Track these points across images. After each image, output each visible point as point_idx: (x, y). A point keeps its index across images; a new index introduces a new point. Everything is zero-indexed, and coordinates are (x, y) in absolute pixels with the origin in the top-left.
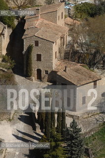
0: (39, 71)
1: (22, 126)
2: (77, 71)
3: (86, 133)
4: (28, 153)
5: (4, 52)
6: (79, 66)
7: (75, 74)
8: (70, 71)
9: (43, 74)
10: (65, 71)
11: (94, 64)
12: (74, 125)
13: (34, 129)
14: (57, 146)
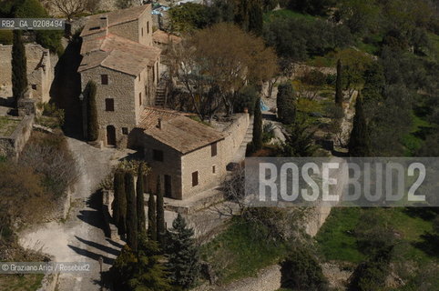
0: (111, 130)
1: (85, 230)
2: (180, 126)
3: (202, 238)
4: (98, 278)
5: (46, 98)
6: (183, 117)
7: (176, 131)
8: (167, 128)
9: (119, 134)
10: (158, 127)
11: (211, 112)
12: (179, 223)
13: (108, 234)
14: (152, 263)
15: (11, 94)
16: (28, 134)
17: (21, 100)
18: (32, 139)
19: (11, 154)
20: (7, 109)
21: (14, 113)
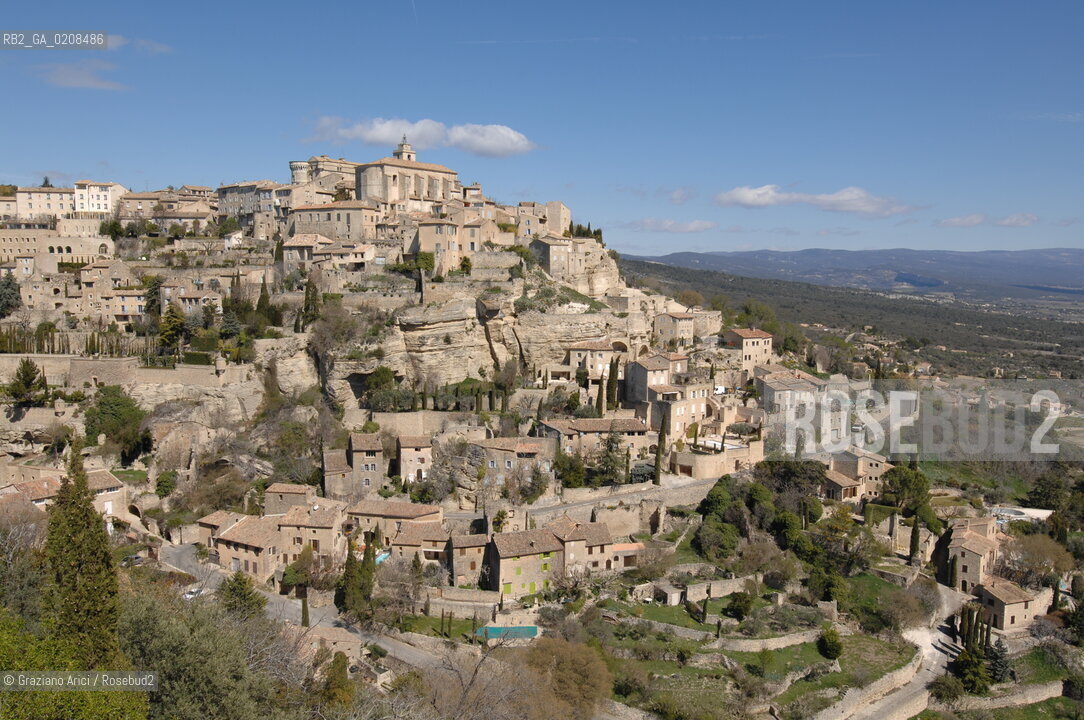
0: (964, 583)
1: (942, 636)
2: (1006, 588)
3: (1013, 655)
4: (946, 665)
5: (928, 559)
6: (1009, 583)
7: (1003, 591)
8: (998, 588)
9: (969, 586)
10: (993, 586)
11: (1027, 584)
12: (999, 643)
13: (955, 641)
14: (979, 663)
15: (908, 554)
16: (915, 577)
17: (913, 558)
18: (917, 580)
19: (904, 585)
20: (905, 561)
21: (909, 564)
